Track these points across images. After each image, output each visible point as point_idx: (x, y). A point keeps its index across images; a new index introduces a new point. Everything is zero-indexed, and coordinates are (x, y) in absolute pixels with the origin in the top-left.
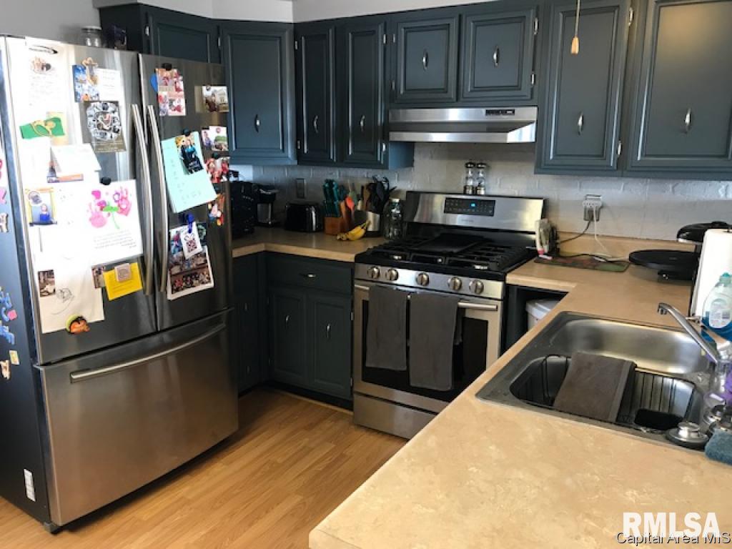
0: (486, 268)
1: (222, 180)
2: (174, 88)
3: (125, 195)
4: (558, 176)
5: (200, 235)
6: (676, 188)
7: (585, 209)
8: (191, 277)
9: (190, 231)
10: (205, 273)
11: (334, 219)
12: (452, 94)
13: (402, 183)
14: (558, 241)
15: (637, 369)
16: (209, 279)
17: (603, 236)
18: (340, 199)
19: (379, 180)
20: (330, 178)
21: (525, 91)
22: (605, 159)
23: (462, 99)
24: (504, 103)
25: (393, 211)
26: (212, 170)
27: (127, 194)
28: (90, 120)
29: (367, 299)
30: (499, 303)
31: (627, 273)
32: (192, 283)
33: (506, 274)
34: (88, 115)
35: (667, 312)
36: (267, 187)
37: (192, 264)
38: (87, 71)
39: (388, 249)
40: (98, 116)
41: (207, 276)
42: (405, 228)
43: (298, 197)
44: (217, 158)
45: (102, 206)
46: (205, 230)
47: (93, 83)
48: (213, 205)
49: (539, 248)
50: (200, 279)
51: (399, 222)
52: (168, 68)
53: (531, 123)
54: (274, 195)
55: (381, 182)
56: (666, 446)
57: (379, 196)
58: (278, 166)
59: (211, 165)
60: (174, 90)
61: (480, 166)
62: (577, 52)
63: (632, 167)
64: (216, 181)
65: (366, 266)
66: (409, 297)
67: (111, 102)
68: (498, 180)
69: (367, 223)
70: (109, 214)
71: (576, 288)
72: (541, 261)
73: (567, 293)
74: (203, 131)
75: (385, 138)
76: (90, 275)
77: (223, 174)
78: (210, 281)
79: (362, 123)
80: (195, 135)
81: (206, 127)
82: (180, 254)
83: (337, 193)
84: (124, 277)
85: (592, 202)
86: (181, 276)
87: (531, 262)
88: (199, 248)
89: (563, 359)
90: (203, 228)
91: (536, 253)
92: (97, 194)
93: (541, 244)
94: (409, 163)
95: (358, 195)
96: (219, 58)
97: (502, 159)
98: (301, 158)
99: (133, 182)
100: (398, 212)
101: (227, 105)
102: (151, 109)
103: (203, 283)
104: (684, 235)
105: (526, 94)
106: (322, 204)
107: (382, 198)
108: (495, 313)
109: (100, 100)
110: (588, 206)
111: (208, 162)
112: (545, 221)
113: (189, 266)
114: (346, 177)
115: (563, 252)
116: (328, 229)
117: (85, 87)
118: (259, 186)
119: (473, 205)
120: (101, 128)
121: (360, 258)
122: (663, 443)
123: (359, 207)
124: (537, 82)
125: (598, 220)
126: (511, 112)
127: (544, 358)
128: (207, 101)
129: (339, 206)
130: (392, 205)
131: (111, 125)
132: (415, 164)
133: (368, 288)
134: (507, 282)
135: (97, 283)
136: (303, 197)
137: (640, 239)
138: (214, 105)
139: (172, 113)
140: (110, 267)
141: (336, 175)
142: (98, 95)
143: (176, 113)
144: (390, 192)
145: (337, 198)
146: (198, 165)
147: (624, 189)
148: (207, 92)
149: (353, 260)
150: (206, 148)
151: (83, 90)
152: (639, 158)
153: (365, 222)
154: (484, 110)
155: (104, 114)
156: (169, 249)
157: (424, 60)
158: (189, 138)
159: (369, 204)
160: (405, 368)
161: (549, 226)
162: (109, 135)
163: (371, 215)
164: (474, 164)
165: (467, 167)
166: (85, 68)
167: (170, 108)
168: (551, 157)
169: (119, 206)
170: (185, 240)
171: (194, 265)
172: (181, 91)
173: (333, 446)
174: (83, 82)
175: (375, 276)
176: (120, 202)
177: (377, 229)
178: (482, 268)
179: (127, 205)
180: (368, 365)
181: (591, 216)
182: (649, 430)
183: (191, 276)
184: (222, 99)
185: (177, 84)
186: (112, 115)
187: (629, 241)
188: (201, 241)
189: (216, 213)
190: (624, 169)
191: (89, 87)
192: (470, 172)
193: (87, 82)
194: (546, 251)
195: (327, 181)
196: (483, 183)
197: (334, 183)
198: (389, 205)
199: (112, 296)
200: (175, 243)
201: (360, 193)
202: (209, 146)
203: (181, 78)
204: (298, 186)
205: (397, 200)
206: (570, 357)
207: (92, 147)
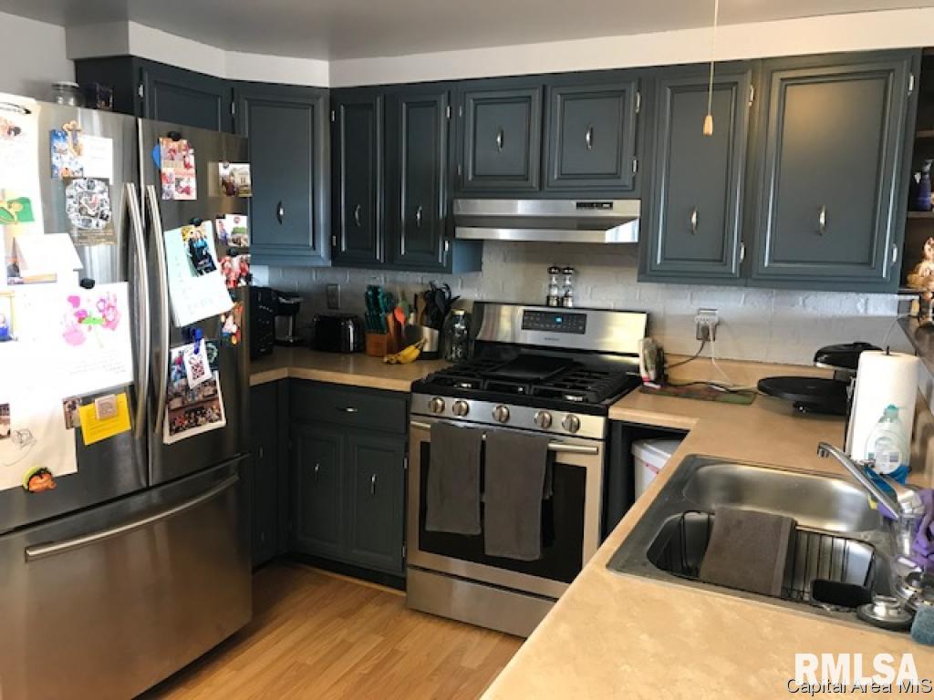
0: (580, 399)
1: (239, 285)
2: (182, 163)
3: (113, 304)
4: (663, 285)
5: (209, 355)
6: (807, 301)
7: (698, 325)
8: (196, 413)
9: (197, 352)
10: (214, 407)
11: (379, 335)
12: (534, 182)
13: (467, 291)
14: (666, 366)
15: (798, 528)
16: (219, 415)
17: (720, 360)
18: (386, 311)
19: (438, 286)
20: (373, 283)
21: (626, 180)
22: (726, 265)
23: (546, 188)
24: (599, 194)
25: (457, 326)
26: (227, 271)
27: (115, 300)
28: (70, 202)
29: (429, 440)
30: (600, 444)
31: (754, 404)
32: (196, 421)
33: (608, 407)
34: (67, 194)
35: (829, 453)
36: (288, 295)
37: (197, 395)
38: (69, 138)
39: (453, 374)
40: (80, 198)
41: (217, 411)
42: (472, 348)
43: (330, 308)
44: (234, 255)
45: (81, 317)
46: (216, 350)
47: (76, 154)
48: (227, 317)
49: (643, 374)
50: (208, 416)
51: (466, 340)
52: (176, 138)
53: (633, 219)
54: (298, 304)
55: (440, 290)
56: (860, 629)
57: (437, 307)
58: (304, 268)
59: (225, 265)
60: (183, 166)
61: (566, 271)
62: (711, 132)
63: (758, 274)
64: (231, 286)
65: (427, 396)
66: (484, 436)
67: (99, 179)
68: (589, 289)
69: (422, 341)
70: (90, 328)
71: (697, 424)
72: (646, 391)
73: (688, 431)
74: (217, 221)
75: (450, 235)
76: (60, 411)
77: (240, 276)
78: (220, 419)
79: (418, 215)
80: (207, 225)
81: (221, 215)
82: (183, 382)
83: (383, 303)
84: (107, 413)
85: (706, 317)
86: (183, 412)
87: (636, 391)
88: (208, 374)
89: (703, 517)
90: (213, 347)
91: (639, 381)
92: (75, 301)
93: (646, 369)
94: (476, 266)
95: (410, 306)
96: (232, 126)
97: (592, 263)
98: (336, 256)
99: (124, 286)
100: (463, 327)
101: (249, 188)
102: (152, 189)
103: (211, 421)
104: (823, 358)
105: (627, 183)
106: (363, 317)
107: (442, 311)
108: (596, 456)
109: (85, 176)
110: (702, 323)
111: (223, 261)
112: (649, 340)
113: (193, 397)
114: (394, 282)
115: (674, 380)
116: (371, 349)
117: (66, 158)
118: (279, 293)
119: (559, 320)
120: (84, 212)
121: (417, 387)
122: (857, 625)
123: (411, 321)
124: (640, 170)
125: (714, 339)
126: (608, 205)
127: (680, 515)
128: (224, 183)
129: (386, 319)
130: (456, 319)
131: (98, 209)
132: (483, 268)
133: (429, 426)
134: (610, 417)
135: (70, 422)
136: (337, 309)
137: (767, 364)
138: (233, 187)
139: (178, 196)
140: (87, 400)
141: (382, 279)
142: (82, 169)
143: (184, 197)
144: (452, 303)
145: (383, 309)
146: (210, 265)
147: (744, 302)
148: (225, 170)
149: (408, 389)
150: (220, 242)
151: (63, 163)
152: (766, 264)
153: (420, 340)
154: (574, 203)
155: (90, 195)
156: (169, 374)
157: (499, 139)
158: (199, 228)
159: (425, 317)
160: (478, 532)
161: (654, 346)
162: (94, 222)
163: (427, 331)
164: (560, 270)
165: (550, 273)
166: (66, 134)
167: (177, 190)
168: (659, 262)
169: (104, 317)
170: (190, 363)
171: (200, 397)
172: (191, 167)
173: (381, 639)
174: (63, 152)
175: (439, 410)
176: (106, 312)
177: (435, 349)
178: (576, 399)
179: (115, 316)
180: (429, 528)
181: (705, 334)
182: (833, 607)
183: (196, 411)
184: (243, 180)
185: (187, 159)
186: (100, 197)
187: (754, 366)
188: (210, 364)
189: (230, 327)
190: (748, 276)
191: (71, 159)
192: (554, 280)
193: (68, 152)
194: (653, 378)
195: (370, 288)
196: (570, 293)
197: (380, 290)
198: (450, 319)
199: (89, 440)
200: (176, 368)
201: (412, 303)
202: (225, 240)
203: (191, 151)
204: (329, 294)
205: (461, 313)
206: (713, 514)
207: (72, 238)
